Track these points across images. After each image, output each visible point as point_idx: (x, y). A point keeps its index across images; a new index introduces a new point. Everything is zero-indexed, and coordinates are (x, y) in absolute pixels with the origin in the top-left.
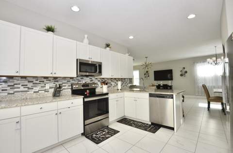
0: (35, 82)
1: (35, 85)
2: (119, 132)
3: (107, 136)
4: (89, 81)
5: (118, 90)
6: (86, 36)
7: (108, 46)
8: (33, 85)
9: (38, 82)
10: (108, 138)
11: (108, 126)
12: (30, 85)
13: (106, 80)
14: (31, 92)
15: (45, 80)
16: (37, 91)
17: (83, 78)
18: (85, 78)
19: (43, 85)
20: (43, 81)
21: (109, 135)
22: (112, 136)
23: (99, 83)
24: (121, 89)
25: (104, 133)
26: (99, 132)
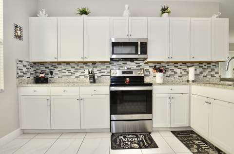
0: (76, 67)
1: (76, 70)
2: (157, 147)
3: (133, 145)
4: (135, 67)
5: (188, 81)
6: (127, 6)
7: (164, 10)
8: (75, 70)
9: (78, 67)
10: (131, 148)
11: (150, 133)
12: (73, 70)
13: (163, 64)
14: (74, 76)
15: (84, 66)
16: (78, 76)
17: (126, 64)
18: (128, 63)
19: (83, 70)
20: (83, 67)
21: (137, 145)
22: (140, 148)
23: (151, 70)
24: (193, 81)
25: (136, 139)
26: (131, 136)
